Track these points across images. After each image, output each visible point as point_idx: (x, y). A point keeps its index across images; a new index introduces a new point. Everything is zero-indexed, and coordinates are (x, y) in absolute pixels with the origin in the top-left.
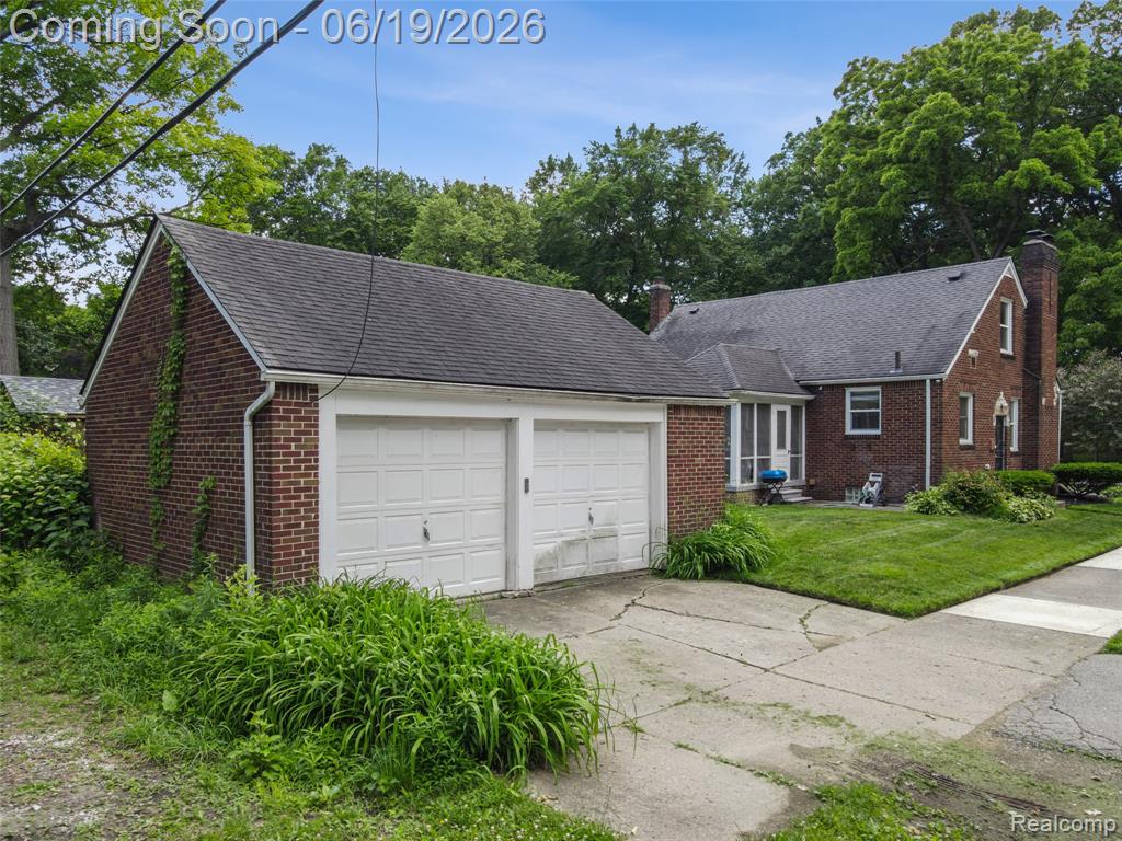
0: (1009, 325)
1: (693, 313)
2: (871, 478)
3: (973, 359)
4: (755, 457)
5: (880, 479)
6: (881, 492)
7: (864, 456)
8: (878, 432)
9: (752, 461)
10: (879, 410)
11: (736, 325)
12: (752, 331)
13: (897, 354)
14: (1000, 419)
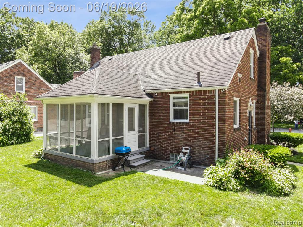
0: (252, 64)
1: (110, 59)
2: (184, 150)
3: (240, 79)
4: (111, 138)
5: (188, 151)
6: (189, 159)
7: (180, 135)
8: (188, 121)
9: (109, 141)
10: (188, 108)
11: (125, 64)
12: (130, 66)
13: (199, 74)
14: (250, 112)
